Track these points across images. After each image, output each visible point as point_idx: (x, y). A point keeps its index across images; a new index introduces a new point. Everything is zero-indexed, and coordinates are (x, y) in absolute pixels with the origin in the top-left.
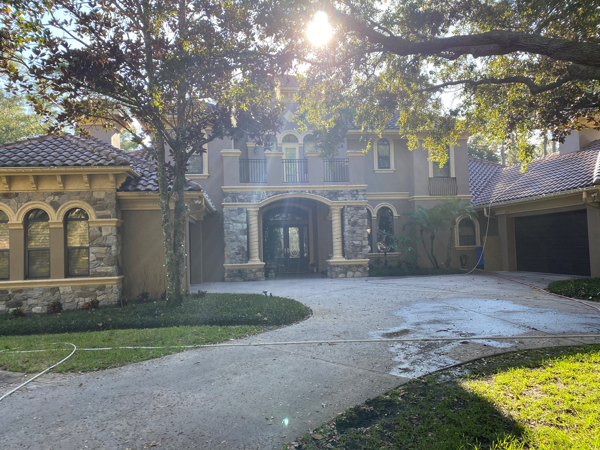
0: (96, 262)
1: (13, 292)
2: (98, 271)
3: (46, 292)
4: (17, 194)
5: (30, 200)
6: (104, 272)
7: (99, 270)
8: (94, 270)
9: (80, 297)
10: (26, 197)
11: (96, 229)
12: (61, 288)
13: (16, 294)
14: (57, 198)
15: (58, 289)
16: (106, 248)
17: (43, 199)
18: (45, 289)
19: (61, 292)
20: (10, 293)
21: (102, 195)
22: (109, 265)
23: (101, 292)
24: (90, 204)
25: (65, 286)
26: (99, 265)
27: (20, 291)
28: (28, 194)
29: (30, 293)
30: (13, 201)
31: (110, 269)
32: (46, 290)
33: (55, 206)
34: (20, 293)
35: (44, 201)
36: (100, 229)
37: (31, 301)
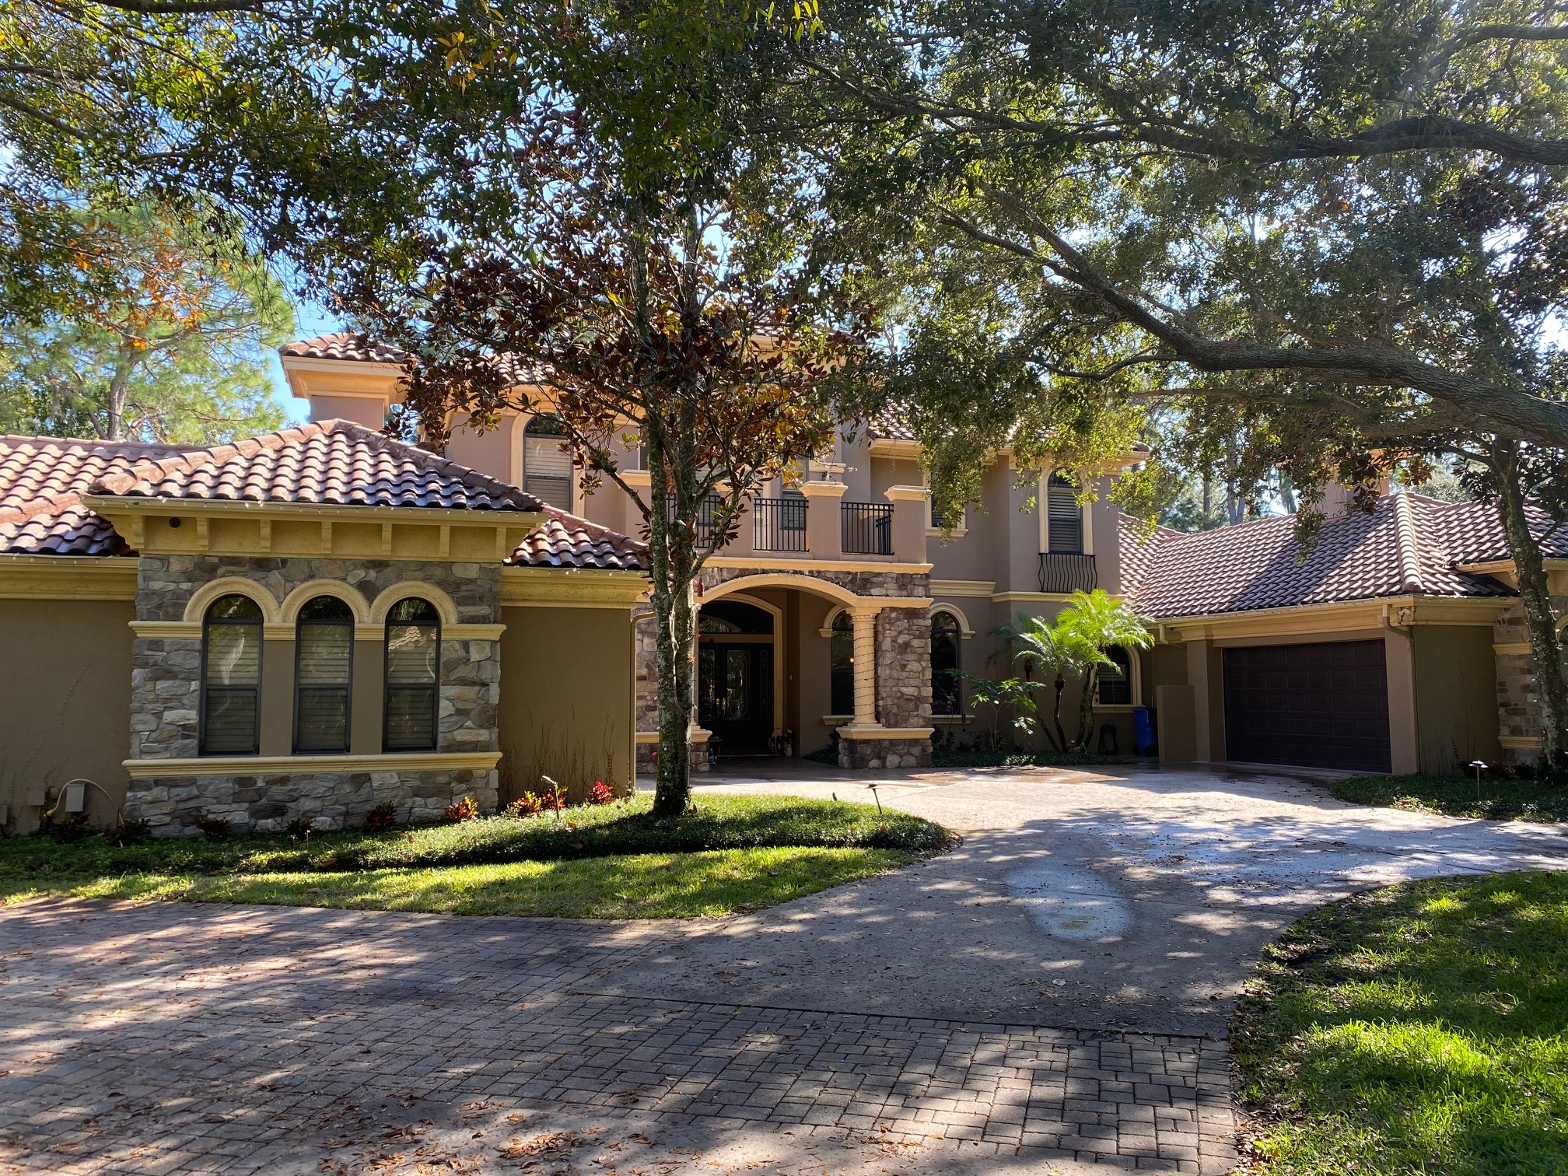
0: (454, 719)
1: (267, 783)
2: (459, 738)
3: (342, 783)
4: (284, 562)
5: (312, 577)
6: (471, 743)
7: (460, 735)
8: (449, 736)
9: (416, 795)
10: (306, 569)
11: (457, 646)
12: (374, 776)
13: (274, 788)
14: (372, 574)
15: (367, 777)
16: (477, 688)
17: (343, 575)
18: (340, 777)
19: (375, 784)
20: (260, 784)
21: (473, 572)
22: (481, 727)
23: (464, 786)
24: (445, 590)
25: (384, 772)
26: (461, 727)
27: (284, 780)
28: (309, 561)
29: (305, 786)
30: (275, 576)
31: (484, 735)
32: (341, 780)
33: (369, 591)
34: (283, 784)
35: (344, 579)
36: (466, 645)
37: (307, 804)
